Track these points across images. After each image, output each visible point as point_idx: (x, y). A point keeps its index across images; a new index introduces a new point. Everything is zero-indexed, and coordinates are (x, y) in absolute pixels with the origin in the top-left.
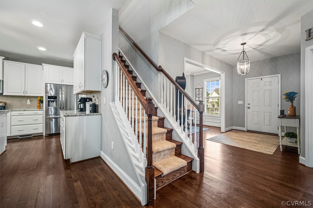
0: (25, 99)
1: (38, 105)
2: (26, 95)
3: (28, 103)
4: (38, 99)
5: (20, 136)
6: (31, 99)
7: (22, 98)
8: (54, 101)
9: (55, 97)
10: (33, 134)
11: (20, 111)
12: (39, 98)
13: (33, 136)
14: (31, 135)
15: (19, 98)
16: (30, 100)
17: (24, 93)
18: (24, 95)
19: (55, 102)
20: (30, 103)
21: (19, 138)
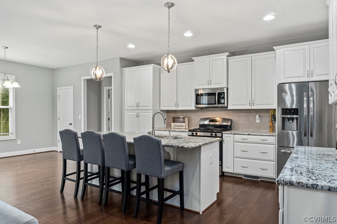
0: (253, 114)
1: (270, 124)
2: (253, 108)
3: (257, 121)
4: (270, 114)
5: (245, 176)
6: (262, 114)
7: (249, 113)
8: (293, 119)
9: (295, 111)
10: (261, 177)
11: (244, 134)
12: (271, 112)
13: (261, 181)
14: (258, 177)
15: (247, 113)
16: (259, 116)
17: (250, 104)
18: (249, 108)
19: (295, 121)
20: (259, 121)
21: (243, 178)
